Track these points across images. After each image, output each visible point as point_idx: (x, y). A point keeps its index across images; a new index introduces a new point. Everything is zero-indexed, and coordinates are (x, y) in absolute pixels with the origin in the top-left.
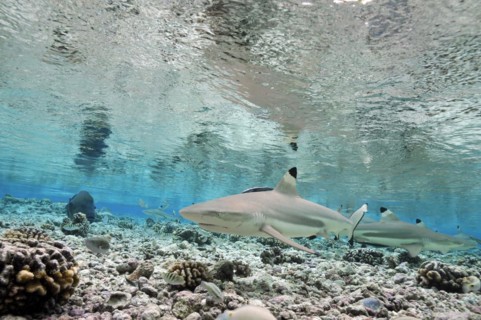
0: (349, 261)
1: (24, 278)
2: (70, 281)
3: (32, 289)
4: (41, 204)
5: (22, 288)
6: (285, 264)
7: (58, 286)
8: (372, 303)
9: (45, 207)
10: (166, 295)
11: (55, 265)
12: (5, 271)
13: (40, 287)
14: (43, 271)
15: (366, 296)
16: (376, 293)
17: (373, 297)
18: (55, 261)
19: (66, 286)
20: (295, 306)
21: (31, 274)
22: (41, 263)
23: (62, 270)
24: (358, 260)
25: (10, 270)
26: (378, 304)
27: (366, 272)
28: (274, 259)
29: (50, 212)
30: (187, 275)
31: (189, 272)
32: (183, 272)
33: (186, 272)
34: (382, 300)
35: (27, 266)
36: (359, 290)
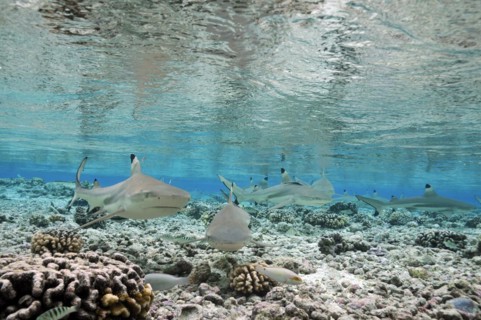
0: (424, 245)
1: (110, 302)
2: (147, 300)
3: (117, 312)
4: (32, 184)
5: (109, 312)
6: (348, 253)
7: (139, 306)
8: (464, 304)
9: (38, 188)
10: (233, 303)
11: (134, 285)
12: (92, 297)
13: (125, 309)
14: (126, 293)
15: (456, 296)
16: (467, 291)
17: (464, 298)
18: (133, 281)
19: (145, 305)
20: (379, 311)
21: (116, 297)
22: (122, 285)
23: (141, 288)
24: (434, 245)
25: (96, 295)
26: (471, 306)
27: (447, 260)
28: (334, 248)
29: (45, 194)
30: (254, 280)
31: (255, 276)
32: (249, 276)
33: (252, 276)
34: (475, 299)
35: (109, 289)
36: (445, 287)
